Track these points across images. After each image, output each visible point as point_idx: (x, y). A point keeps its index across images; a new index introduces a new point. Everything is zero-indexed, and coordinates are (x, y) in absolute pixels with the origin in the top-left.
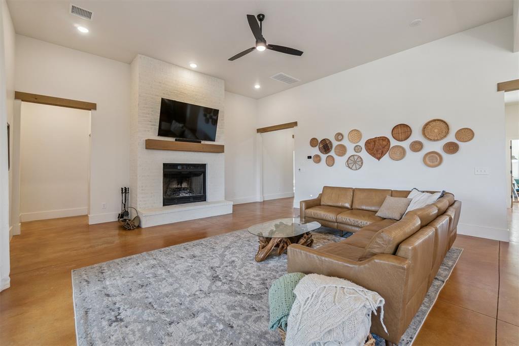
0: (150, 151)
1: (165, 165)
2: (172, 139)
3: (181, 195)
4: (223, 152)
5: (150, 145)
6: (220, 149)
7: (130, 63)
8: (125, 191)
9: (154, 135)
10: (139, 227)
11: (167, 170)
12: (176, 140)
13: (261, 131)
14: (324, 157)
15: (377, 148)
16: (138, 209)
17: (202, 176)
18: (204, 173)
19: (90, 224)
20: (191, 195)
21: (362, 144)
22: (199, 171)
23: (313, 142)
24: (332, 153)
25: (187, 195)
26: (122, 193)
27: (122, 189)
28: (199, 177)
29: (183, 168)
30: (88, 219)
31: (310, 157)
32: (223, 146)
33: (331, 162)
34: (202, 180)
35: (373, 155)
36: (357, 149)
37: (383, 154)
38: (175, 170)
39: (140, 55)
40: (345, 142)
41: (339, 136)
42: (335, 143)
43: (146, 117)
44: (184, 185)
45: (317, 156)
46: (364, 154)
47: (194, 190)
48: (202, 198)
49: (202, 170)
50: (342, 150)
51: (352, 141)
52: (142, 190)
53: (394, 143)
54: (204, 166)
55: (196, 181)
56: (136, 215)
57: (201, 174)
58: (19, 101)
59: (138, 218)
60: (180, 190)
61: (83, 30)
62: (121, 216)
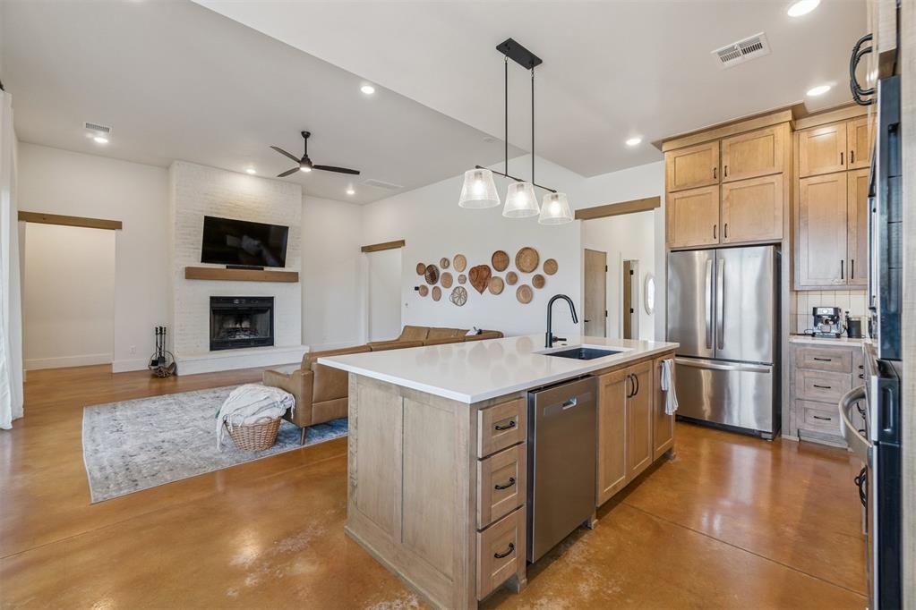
0: (191, 281)
1: (212, 298)
2: (223, 266)
3: (238, 337)
4: (297, 281)
5: (191, 274)
6: (293, 277)
7: (168, 168)
8: (161, 331)
9: (195, 261)
10: (175, 374)
11: (215, 305)
12: (227, 267)
13: (368, 249)
14: (430, 287)
15: (480, 278)
16: (175, 354)
17: (269, 312)
18: (271, 309)
19: (114, 372)
20: (252, 337)
21: (466, 273)
22: (265, 305)
23: (421, 269)
24: (439, 284)
25: (247, 337)
26: (157, 334)
27: (157, 328)
28: (264, 315)
29: (240, 302)
30: (111, 368)
31: (417, 289)
32: (297, 273)
33: (437, 296)
34: (269, 319)
35: (476, 287)
36: (462, 280)
37: (484, 287)
38: (229, 305)
39: (176, 162)
40: (451, 270)
41: (445, 262)
42: (442, 271)
43: (186, 239)
44: (245, 324)
45: (424, 287)
46: (468, 286)
47: (259, 332)
48: (268, 341)
49: (269, 305)
50: (448, 280)
51: (456, 269)
52: (181, 330)
53: (494, 273)
54: (271, 300)
55: (262, 319)
56: (172, 361)
57: (267, 311)
58: (23, 223)
59: (174, 365)
60: (236, 331)
61: (101, 140)
62: (154, 363)
